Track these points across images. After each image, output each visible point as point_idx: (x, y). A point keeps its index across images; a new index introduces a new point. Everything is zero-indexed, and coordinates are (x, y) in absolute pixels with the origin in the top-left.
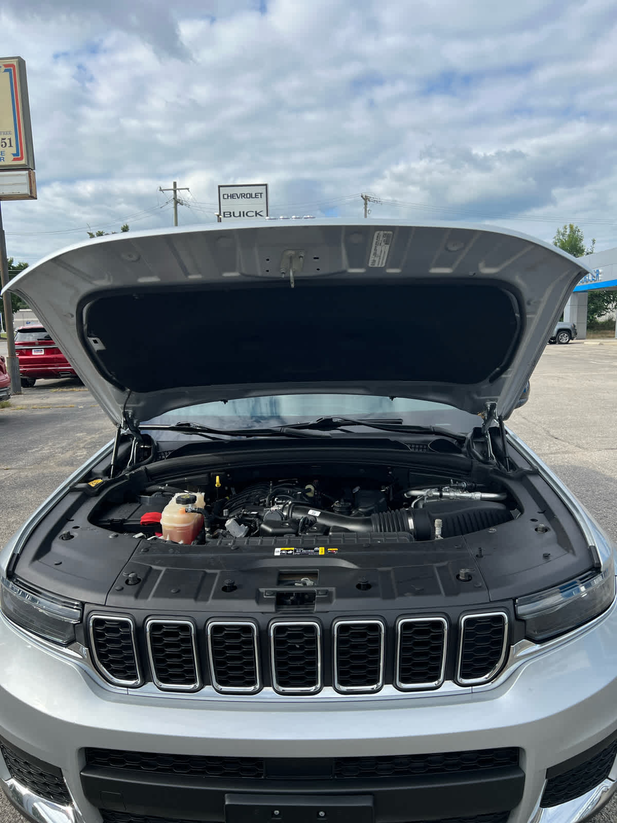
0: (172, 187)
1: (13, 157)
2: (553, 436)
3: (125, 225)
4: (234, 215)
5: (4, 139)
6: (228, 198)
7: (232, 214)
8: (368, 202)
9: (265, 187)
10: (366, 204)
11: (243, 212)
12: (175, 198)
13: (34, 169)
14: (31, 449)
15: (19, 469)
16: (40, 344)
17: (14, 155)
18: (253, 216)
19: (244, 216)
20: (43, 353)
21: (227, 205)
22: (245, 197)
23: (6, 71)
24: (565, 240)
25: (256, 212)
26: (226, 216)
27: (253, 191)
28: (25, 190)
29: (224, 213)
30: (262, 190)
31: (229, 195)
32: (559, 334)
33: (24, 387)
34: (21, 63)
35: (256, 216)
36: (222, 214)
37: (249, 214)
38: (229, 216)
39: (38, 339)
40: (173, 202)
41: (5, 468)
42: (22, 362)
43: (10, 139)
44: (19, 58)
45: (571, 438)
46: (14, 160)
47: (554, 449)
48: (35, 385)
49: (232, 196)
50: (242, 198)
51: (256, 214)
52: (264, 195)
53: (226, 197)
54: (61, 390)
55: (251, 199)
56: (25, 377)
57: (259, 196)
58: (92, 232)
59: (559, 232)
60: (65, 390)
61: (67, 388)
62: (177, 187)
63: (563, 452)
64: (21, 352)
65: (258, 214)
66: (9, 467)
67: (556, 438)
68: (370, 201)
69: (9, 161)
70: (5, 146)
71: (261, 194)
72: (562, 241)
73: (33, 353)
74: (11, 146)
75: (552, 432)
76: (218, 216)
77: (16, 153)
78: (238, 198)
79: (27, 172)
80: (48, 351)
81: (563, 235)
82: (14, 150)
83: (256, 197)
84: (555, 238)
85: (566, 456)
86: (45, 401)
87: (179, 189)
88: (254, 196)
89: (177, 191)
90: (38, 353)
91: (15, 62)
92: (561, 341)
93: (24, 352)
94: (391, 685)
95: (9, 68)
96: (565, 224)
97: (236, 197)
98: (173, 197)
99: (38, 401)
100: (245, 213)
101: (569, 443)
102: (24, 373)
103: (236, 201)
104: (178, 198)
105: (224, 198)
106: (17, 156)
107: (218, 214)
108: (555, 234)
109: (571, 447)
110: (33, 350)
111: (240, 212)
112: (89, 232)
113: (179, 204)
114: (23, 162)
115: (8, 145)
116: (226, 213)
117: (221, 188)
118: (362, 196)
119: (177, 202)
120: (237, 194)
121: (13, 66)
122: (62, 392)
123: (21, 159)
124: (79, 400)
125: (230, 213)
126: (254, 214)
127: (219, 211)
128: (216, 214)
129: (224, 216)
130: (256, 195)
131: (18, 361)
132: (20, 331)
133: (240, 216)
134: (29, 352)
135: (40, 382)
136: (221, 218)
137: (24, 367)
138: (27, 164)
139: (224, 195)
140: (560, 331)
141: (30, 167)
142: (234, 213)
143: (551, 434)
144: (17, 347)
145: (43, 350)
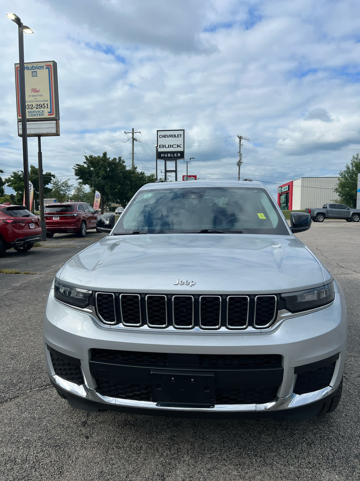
0: (132, 131)
1: (48, 114)
2: (340, 266)
3: (105, 152)
4: (165, 147)
5: (44, 104)
6: (162, 137)
7: (164, 146)
8: (242, 140)
9: (183, 131)
10: (240, 141)
11: (171, 145)
12: (133, 137)
13: (59, 120)
14: (52, 265)
15: (47, 274)
16: (57, 214)
17: (49, 112)
18: (176, 147)
19: (171, 147)
20: (59, 219)
21: (162, 141)
22: (172, 136)
23: (46, 68)
24: (358, 162)
25: (178, 145)
26: (161, 147)
27: (176, 133)
28: (54, 131)
29: (160, 145)
30: (182, 132)
31: (163, 136)
32: (354, 215)
33: (48, 237)
34: (55, 64)
35: (178, 147)
36: (159, 146)
37: (173, 146)
38: (162, 147)
39: (57, 211)
40: (132, 140)
41: (40, 273)
42: (47, 223)
43: (47, 104)
44: (54, 61)
45: (351, 267)
46: (49, 115)
47: (340, 272)
48: (54, 236)
49: (164, 136)
50: (170, 137)
51: (178, 146)
52: (182, 136)
53: (161, 136)
54: (67, 239)
55: (175, 138)
56: (48, 232)
57: (180, 136)
58: (86, 156)
59: (354, 157)
60: (70, 239)
61: (71, 239)
62: (135, 131)
63: (345, 274)
64: (47, 218)
65: (179, 146)
66: (41, 273)
67: (343, 267)
68: (243, 139)
69: (46, 115)
70: (45, 108)
71: (181, 135)
72: (356, 162)
73: (53, 219)
74: (47, 108)
75: (341, 264)
76: (156, 147)
77: (50, 111)
78: (168, 137)
79: (55, 121)
80: (61, 218)
81: (357, 159)
82: (49, 110)
83: (178, 137)
84: (352, 160)
85: (346, 275)
86: (59, 244)
87: (135, 133)
88: (176, 136)
89: (134, 133)
90: (56, 219)
91: (51, 64)
92: (354, 220)
93: (48, 218)
94: (225, 327)
95: (48, 67)
96: (358, 153)
97: (167, 137)
98: (132, 137)
99: (55, 244)
100: (171, 146)
101: (349, 270)
102: (48, 230)
103: (167, 139)
104: (134, 137)
105: (160, 137)
106: (50, 113)
107: (156, 146)
108: (352, 158)
109: (350, 272)
110: (53, 217)
111: (169, 145)
112: (85, 155)
113: (135, 141)
114: (54, 116)
115: (46, 107)
116: (161, 146)
117: (158, 132)
118: (238, 137)
119: (134, 139)
120: (167, 135)
121: (50, 66)
122: (68, 240)
123: (52, 115)
124: (77, 244)
125: (163, 145)
126: (176, 146)
127: (157, 145)
128: (155, 146)
129: (160, 147)
130: (178, 136)
131: (45, 223)
132: (47, 207)
133: (169, 147)
134: (51, 218)
135: (56, 235)
136: (158, 148)
137: (48, 226)
138: (55, 117)
139: (160, 135)
140: (354, 214)
141: (57, 119)
142: (165, 145)
143: (340, 265)
144: (45, 216)
145: (59, 217)
